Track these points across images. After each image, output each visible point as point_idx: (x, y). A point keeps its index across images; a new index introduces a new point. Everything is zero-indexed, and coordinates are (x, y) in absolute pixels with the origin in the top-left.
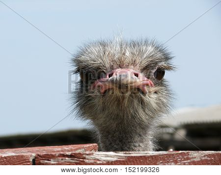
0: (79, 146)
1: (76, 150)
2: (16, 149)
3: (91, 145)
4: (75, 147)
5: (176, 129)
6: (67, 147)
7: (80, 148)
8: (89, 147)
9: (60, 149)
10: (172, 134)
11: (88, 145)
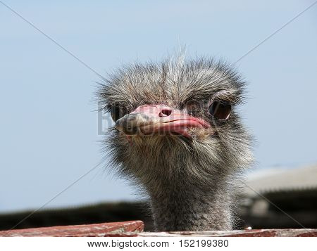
0: (116, 224)
1: (113, 229)
2: (25, 230)
3: (134, 222)
4: (111, 226)
5: (254, 200)
6: (99, 226)
7: (118, 228)
8: (131, 225)
9: (89, 229)
10: (249, 208)
11: (129, 223)
